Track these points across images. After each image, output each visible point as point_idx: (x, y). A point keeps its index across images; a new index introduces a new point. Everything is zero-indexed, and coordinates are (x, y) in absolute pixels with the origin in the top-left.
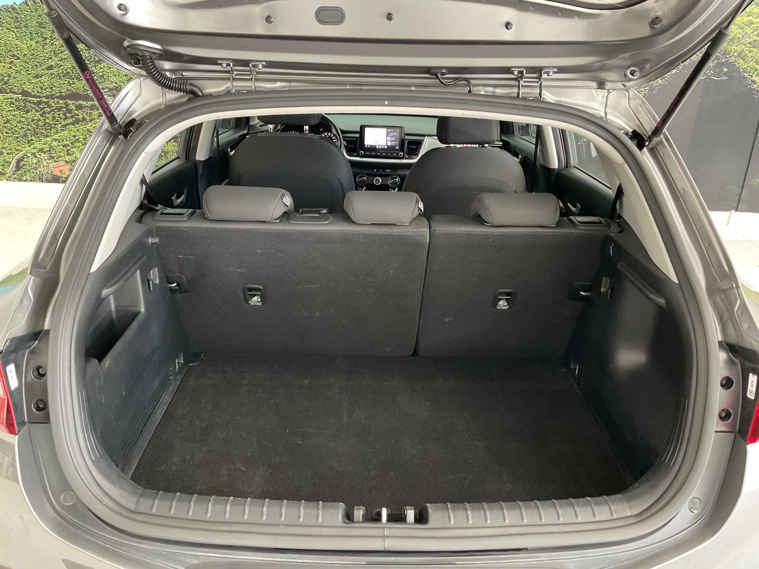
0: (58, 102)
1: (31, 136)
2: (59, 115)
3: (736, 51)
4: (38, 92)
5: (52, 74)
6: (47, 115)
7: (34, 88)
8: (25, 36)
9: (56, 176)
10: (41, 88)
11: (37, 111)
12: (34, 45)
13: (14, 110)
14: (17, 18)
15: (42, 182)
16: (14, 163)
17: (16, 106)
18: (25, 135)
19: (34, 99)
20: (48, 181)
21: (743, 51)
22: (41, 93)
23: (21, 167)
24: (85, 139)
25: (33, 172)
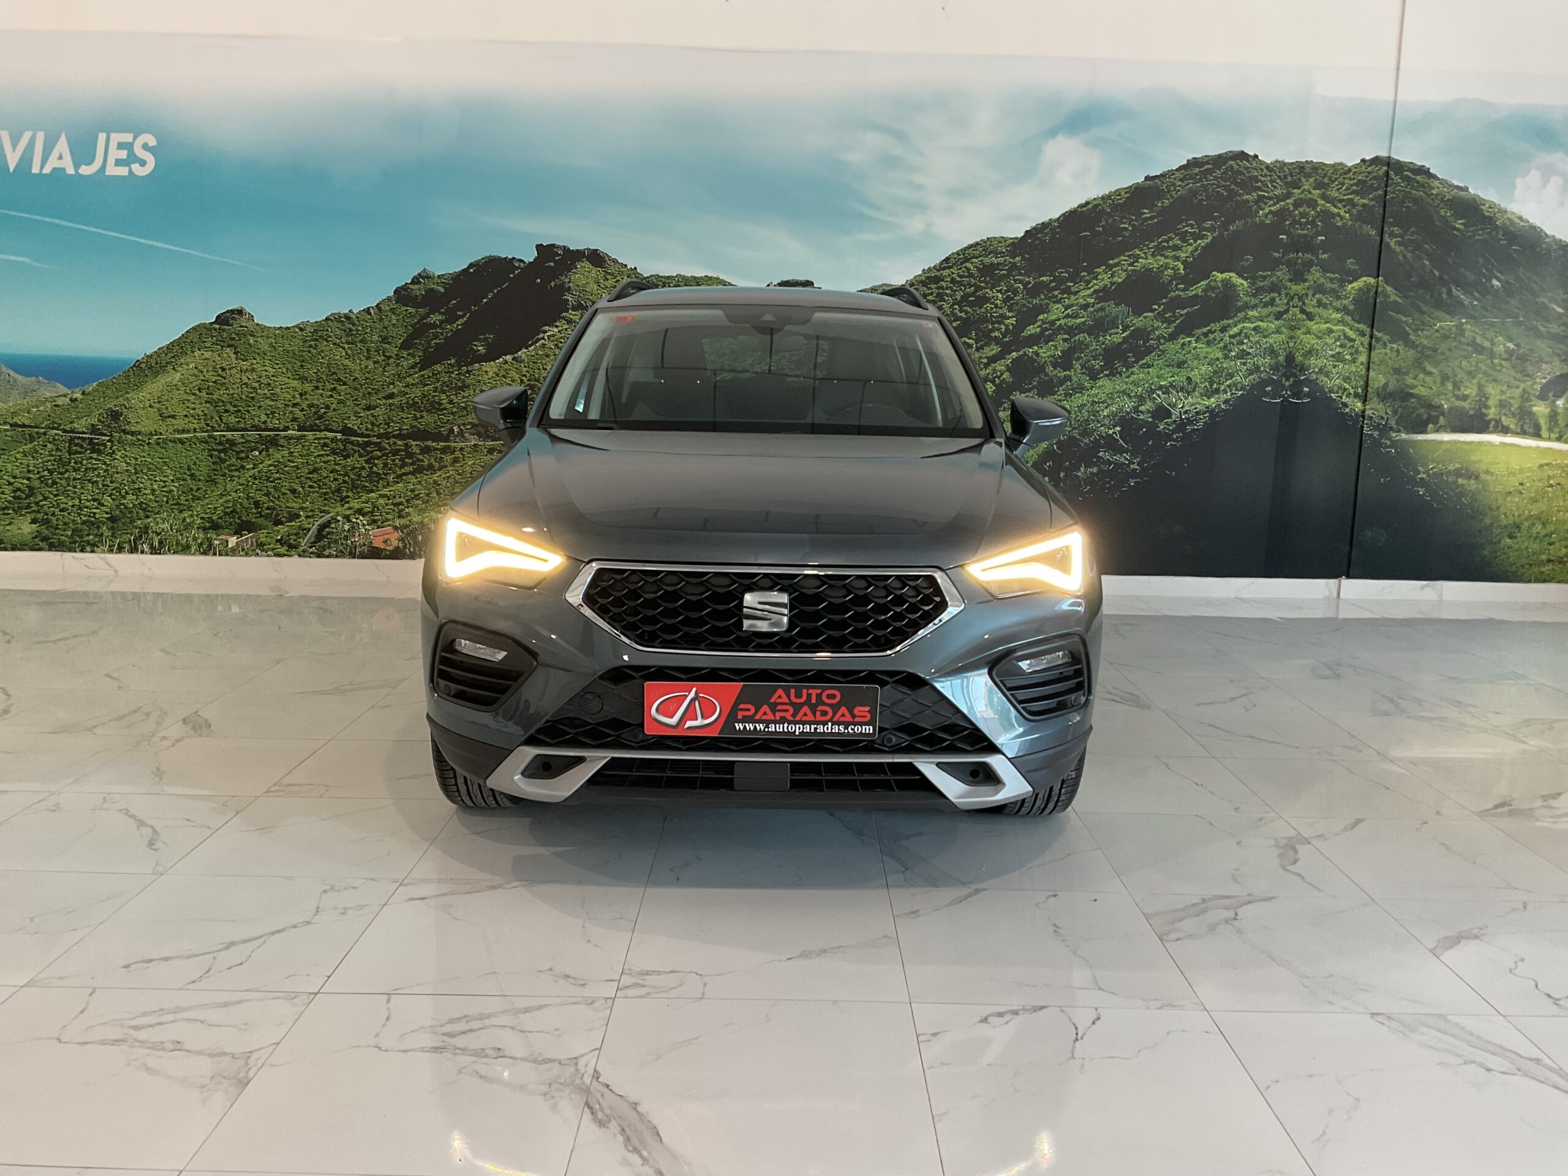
0: (395, 443)
1: (347, 492)
2: (394, 460)
3: (1316, 366)
4: (367, 430)
5: (390, 405)
6: (376, 461)
7: (362, 424)
8: (358, 353)
9: (377, 548)
10: (373, 424)
11: (361, 456)
12: (371, 366)
13: (327, 455)
14: (351, 330)
15: (354, 558)
16: (314, 529)
17: (332, 449)
18: (339, 490)
19: (359, 439)
20: (363, 556)
21: (1325, 366)
22: (372, 430)
23: (325, 537)
24: (427, 495)
25: (342, 544)
